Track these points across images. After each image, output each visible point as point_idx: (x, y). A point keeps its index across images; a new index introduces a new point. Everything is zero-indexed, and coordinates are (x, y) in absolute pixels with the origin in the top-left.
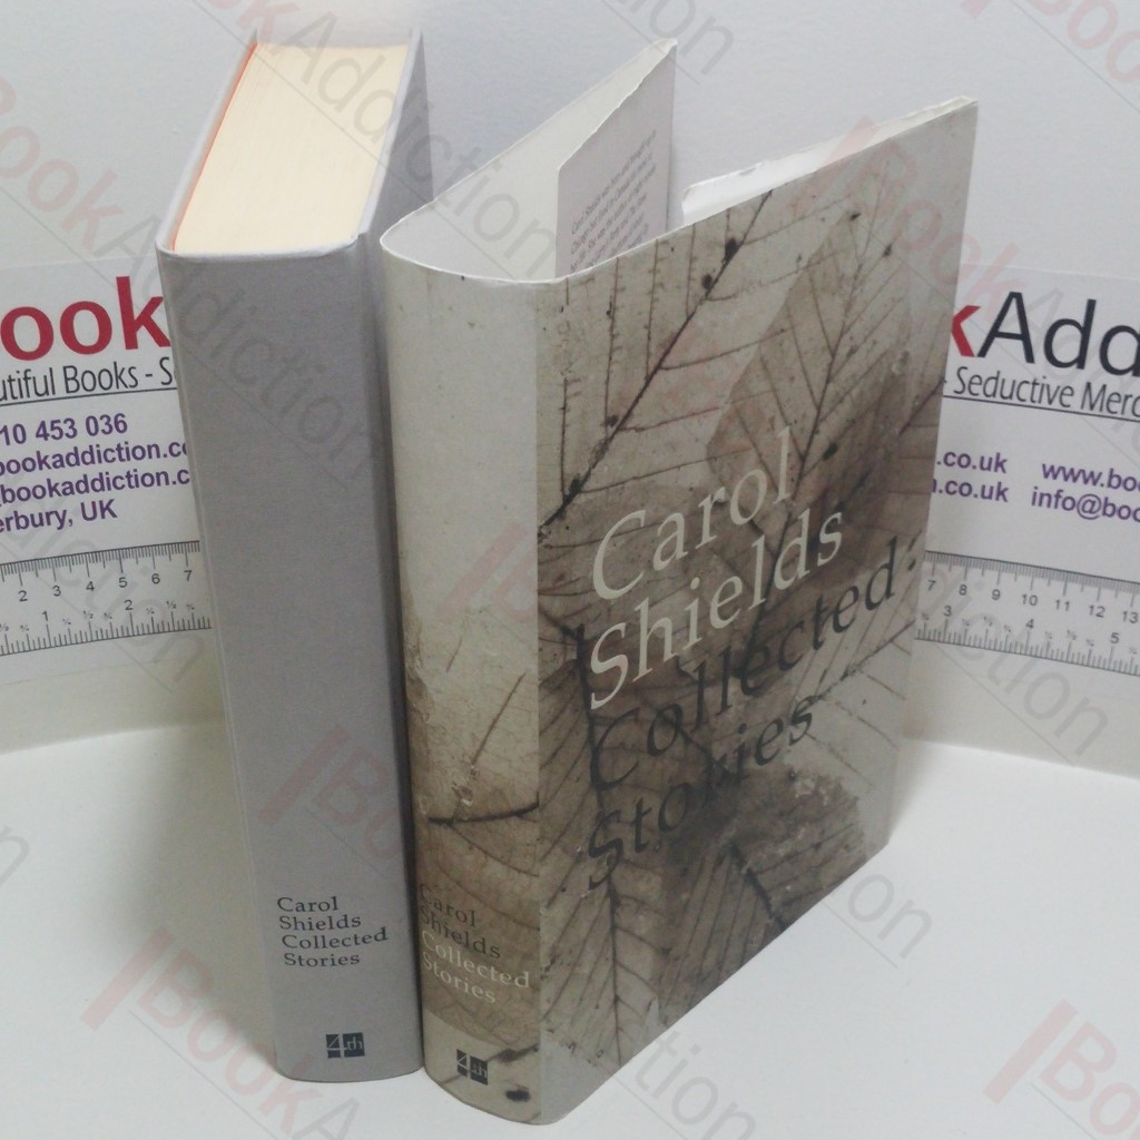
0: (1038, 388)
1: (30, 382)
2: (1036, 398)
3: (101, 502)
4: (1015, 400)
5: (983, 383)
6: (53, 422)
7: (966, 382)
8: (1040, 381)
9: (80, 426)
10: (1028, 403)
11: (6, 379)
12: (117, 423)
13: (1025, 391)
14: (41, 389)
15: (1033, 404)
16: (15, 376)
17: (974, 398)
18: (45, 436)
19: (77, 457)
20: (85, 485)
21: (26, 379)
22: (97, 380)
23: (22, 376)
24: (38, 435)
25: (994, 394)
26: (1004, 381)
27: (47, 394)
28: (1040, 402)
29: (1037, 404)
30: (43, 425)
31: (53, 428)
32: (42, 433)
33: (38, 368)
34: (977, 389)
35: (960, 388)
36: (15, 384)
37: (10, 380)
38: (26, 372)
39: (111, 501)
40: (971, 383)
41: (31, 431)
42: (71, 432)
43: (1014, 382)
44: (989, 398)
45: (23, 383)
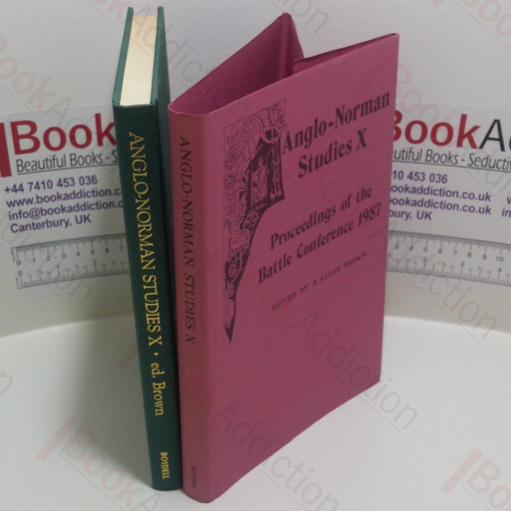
0: (506, 163)
1: (55, 161)
2: (505, 167)
3: (84, 216)
4: (495, 168)
5: (480, 160)
6: (65, 179)
7: (474, 160)
8: (507, 159)
9: (77, 181)
10: (501, 169)
11: (45, 159)
12: (93, 180)
13: (501, 164)
14: (60, 164)
15: (504, 170)
16: (48, 158)
17: (477, 168)
18: (61, 185)
19: (75, 195)
20: (78, 208)
21: (54, 159)
22: (85, 160)
23: (51, 158)
24: (58, 185)
25: (486, 166)
26: (490, 160)
27: (62, 166)
28: (507, 169)
29: (505, 170)
30: (60, 180)
31: (65, 182)
32: (60, 184)
33: (59, 154)
34: (478, 163)
35: (470, 163)
36: (49, 162)
37: (47, 160)
38: (54, 156)
39: (89, 215)
40: (475, 161)
41: (55, 183)
42: (72, 184)
43: (495, 160)
44: (483, 167)
45: (52, 161)
